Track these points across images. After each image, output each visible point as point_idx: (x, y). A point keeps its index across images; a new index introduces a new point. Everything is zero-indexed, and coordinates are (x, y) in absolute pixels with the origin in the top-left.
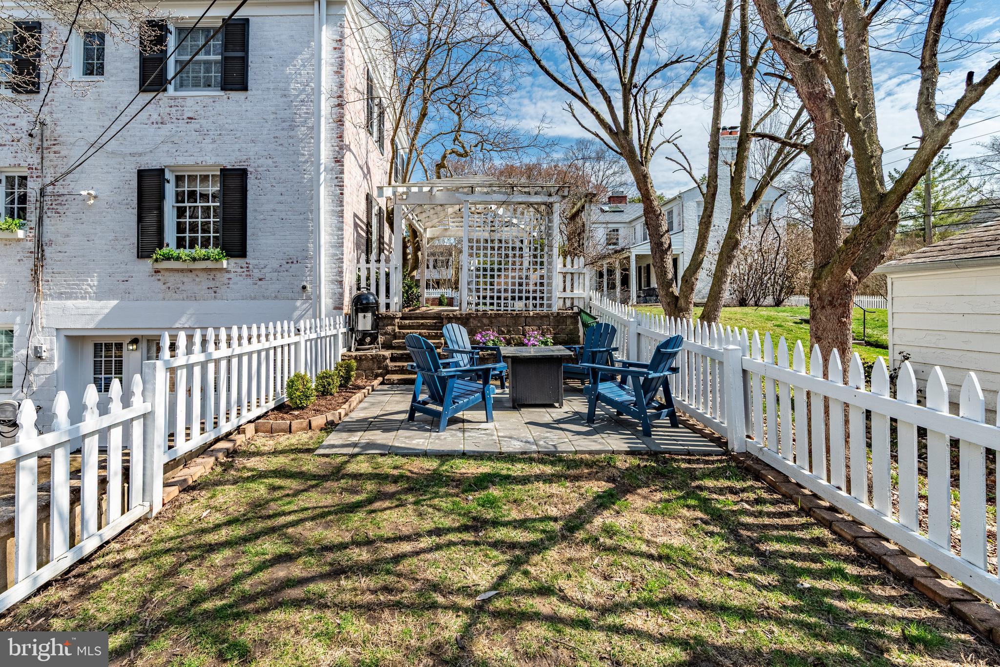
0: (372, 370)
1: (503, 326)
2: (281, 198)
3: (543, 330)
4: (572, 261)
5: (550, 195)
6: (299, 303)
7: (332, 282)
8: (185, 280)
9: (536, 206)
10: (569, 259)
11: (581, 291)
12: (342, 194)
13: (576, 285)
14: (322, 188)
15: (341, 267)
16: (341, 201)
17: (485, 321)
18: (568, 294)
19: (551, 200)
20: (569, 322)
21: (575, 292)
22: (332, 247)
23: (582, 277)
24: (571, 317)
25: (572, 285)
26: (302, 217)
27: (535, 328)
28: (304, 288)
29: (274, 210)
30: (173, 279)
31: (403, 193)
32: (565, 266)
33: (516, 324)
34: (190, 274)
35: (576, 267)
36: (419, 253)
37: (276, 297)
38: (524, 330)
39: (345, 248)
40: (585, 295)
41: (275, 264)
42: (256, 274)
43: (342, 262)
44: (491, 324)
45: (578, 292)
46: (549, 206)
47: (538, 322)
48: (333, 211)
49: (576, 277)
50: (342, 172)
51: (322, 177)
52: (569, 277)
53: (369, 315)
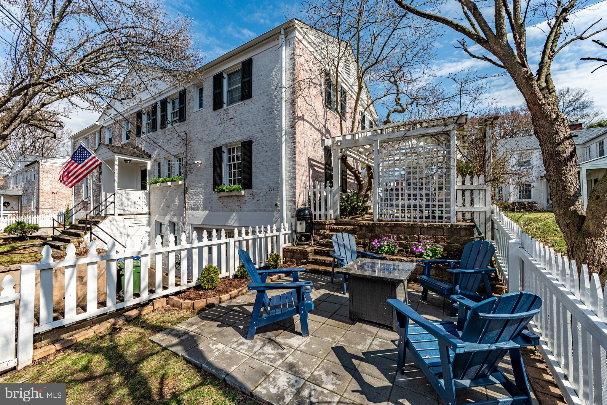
0: (300, 259)
1: (401, 234)
2: (266, 154)
3: (436, 238)
4: (472, 178)
5: (446, 125)
6: (275, 213)
7: (290, 201)
8: (230, 201)
9: (436, 137)
10: (468, 178)
11: (482, 206)
12: (295, 147)
13: (476, 200)
14: (284, 145)
15: (295, 192)
16: (295, 152)
17: (387, 229)
18: (468, 208)
19: (448, 128)
20: (463, 233)
21: (476, 206)
22: (290, 180)
23: (482, 193)
24: (465, 229)
25: (472, 200)
26: (275, 163)
27: (429, 237)
28: (276, 205)
29: (263, 161)
30: (226, 200)
31: (339, 141)
32: (464, 184)
33: (412, 233)
34: (231, 198)
35: (475, 184)
36: (372, 180)
37: (265, 210)
38: (419, 238)
39: (297, 180)
40: (487, 209)
41: (264, 191)
42: (256, 197)
43: (295, 189)
44: (391, 232)
45: (478, 206)
46: (447, 133)
47: (432, 232)
48: (290, 158)
49: (476, 193)
50: (295, 134)
51: (284, 138)
52: (468, 194)
53: (304, 223)
